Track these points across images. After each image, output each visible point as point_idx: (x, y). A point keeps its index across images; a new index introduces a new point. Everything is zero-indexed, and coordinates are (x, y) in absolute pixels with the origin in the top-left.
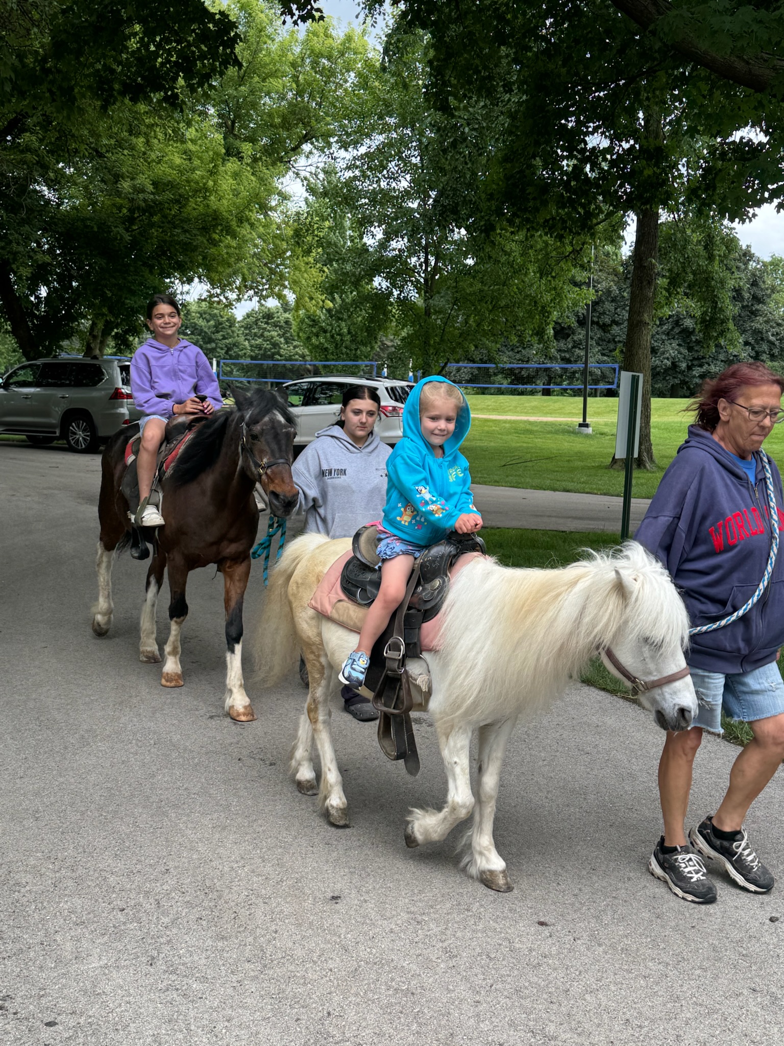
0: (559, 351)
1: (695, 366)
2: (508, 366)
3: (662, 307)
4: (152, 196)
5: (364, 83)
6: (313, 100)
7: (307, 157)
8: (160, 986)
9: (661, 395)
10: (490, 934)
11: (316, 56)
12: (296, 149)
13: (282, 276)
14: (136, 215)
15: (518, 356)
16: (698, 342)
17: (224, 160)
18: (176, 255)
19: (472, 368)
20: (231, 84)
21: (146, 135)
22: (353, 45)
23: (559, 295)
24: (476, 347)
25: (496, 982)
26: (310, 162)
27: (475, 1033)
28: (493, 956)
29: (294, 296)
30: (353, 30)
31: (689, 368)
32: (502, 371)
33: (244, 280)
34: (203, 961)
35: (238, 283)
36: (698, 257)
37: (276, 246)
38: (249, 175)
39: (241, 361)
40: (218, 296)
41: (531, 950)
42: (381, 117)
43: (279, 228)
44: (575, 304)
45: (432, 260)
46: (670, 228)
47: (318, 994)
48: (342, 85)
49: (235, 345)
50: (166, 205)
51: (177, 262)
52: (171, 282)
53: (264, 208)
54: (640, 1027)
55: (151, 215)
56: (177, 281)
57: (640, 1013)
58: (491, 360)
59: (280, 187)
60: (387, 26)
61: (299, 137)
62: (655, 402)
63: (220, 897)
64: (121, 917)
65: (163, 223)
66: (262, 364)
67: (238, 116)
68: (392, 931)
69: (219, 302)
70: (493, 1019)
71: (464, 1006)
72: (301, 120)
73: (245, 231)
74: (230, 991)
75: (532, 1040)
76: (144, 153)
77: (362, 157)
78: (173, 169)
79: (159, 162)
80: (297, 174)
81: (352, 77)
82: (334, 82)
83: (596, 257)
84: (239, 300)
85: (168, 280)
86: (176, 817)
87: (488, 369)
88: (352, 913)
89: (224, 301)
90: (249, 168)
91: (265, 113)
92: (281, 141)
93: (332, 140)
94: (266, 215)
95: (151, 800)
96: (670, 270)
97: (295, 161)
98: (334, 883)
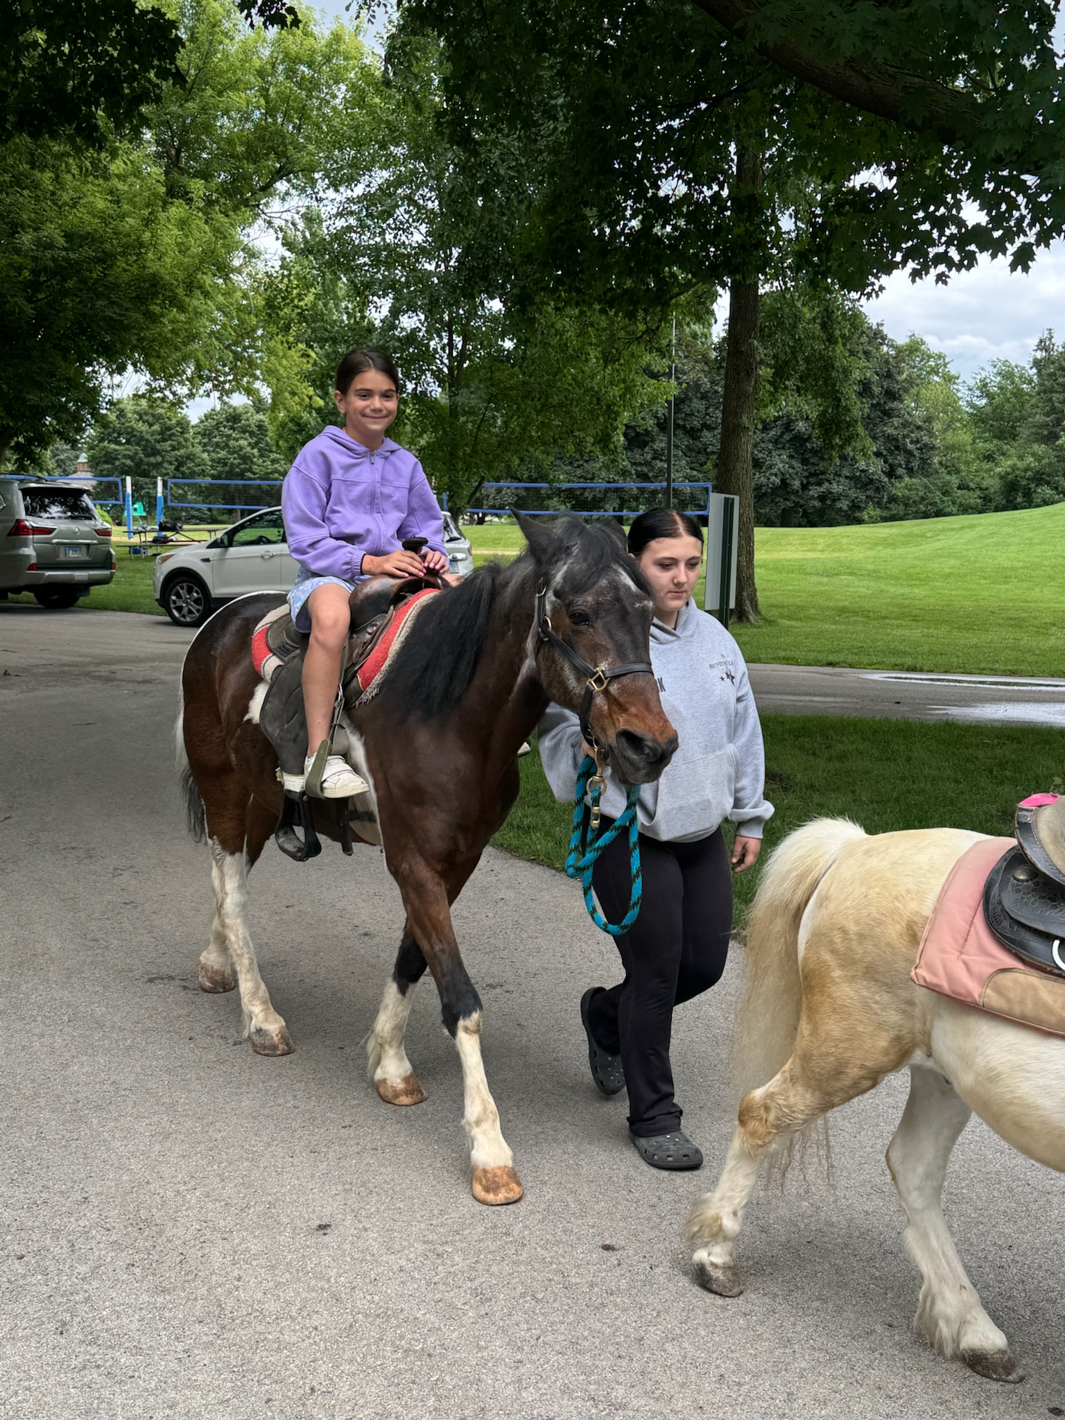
0: (634, 464)
1: (812, 484)
2: (565, 486)
3: (766, 406)
4: (64, 253)
5: (359, 99)
6: (290, 121)
7: (283, 199)
8: (74, 1363)
9: (769, 523)
10: (536, 1266)
11: (292, 61)
12: (267, 189)
13: (251, 363)
14: (42, 279)
15: (579, 472)
16: (814, 452)
17: (165, 203)
18: (99, 334)
19: (517, 488)
20: (174, 98)
21: (55, 169)
22: (343, 47)
23: (628, 389)
24: (522, 460)
25: (544, 1332)
26: (286, 206)
27: (516, 1406)
28: (540, 1296)
29: (270, 390)
30: (342, 26)
31: (805, 487)
32: (559, 492)
33: (199, 367)
34: (135, 1325)
35: (189, 372)
36: (814, 338)
37: (242, 321)
38: (202, 225)
39: (199, 480)
40: (161, 390)
41: (592, 1285)
42: (383, 146)
43: (245, 296)
44: (652, 402)
45: (458, 341)
46: (775, 300)
47: (297, 1362)
48: (328, 102)
49: (190, 457)
50: (85, 266)
51: (102, 343)
52: (94, 371)
53: (224, 270)
54: (739, 1384)
55: (64, 280)
56: (103, 370)
57: (739, 1365)
58: (543, 478)
59: (246, 240)
60: (390, 22)
61: (271, 172)
62: (760, 534)
63: (160, 1233)
64: (19, 1267)
65: (81, 290)
66: (228, 485)
67: (184, 143)
68: (401, 1270)
69: (163, 399)
70: (540, 1385)
71: (501, 1369)
72: (272, 148)
73: (197, 302)
74: (174, 1365)
75: (593, 1411)
76: (53, 194)
77: (360, 200)
78: (94, 216)
79: (74, 206)
80: (270, 223)
81: (342, 91)
82: (318, 98)
83: (679, 340)
84: (191, 395)
85: (89, 369)
86: (99, 1123)
87: (537, 490)
88: (347, 1246)
89: (171, 397)
90: (200, 214)
91: (222, 139)
92: (247, 178)
93: (317, 176)
94: (227, 278)
95: (64, 1101)
96: (775, 357)
97: (266, 205)
98: (322, 1206)
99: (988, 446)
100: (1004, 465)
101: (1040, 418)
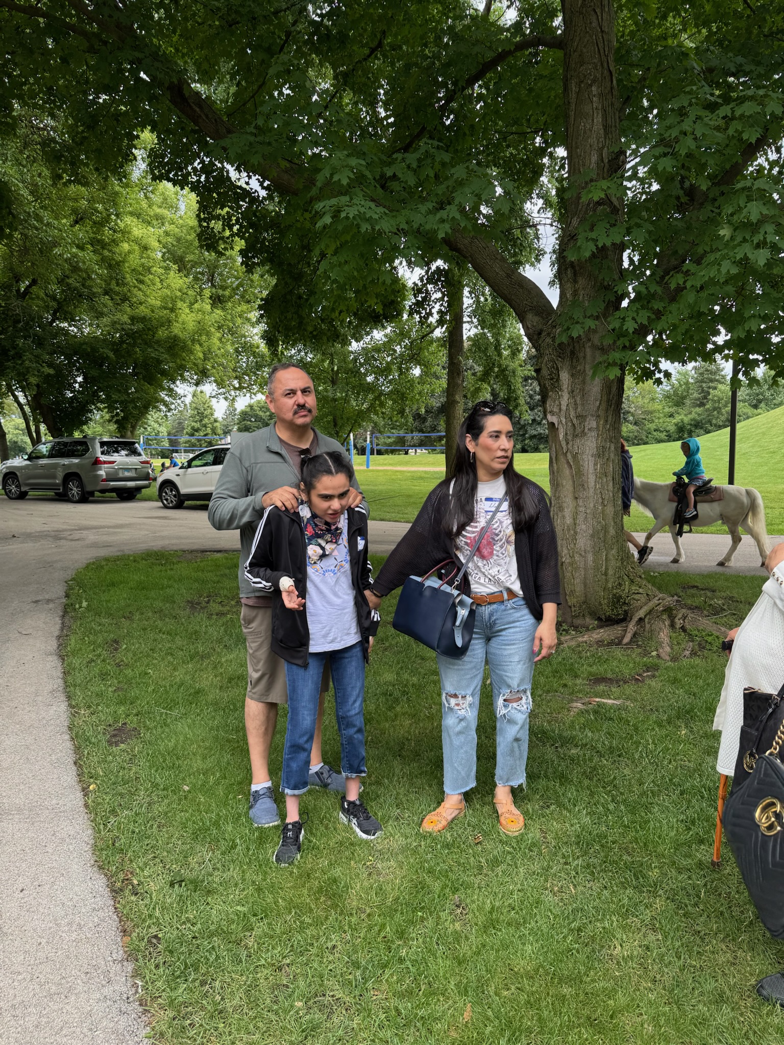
99: (671, 410)
100: (677, 419)
101: (696, 395)
